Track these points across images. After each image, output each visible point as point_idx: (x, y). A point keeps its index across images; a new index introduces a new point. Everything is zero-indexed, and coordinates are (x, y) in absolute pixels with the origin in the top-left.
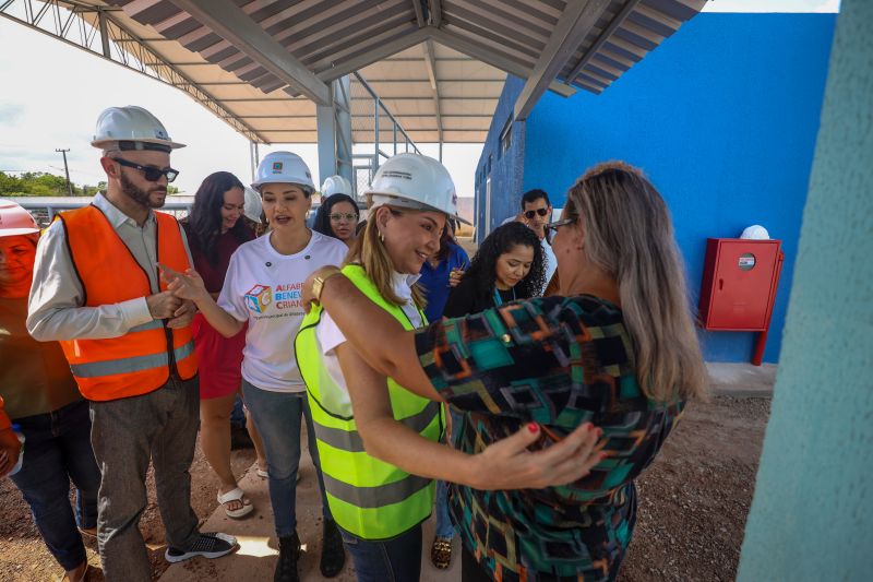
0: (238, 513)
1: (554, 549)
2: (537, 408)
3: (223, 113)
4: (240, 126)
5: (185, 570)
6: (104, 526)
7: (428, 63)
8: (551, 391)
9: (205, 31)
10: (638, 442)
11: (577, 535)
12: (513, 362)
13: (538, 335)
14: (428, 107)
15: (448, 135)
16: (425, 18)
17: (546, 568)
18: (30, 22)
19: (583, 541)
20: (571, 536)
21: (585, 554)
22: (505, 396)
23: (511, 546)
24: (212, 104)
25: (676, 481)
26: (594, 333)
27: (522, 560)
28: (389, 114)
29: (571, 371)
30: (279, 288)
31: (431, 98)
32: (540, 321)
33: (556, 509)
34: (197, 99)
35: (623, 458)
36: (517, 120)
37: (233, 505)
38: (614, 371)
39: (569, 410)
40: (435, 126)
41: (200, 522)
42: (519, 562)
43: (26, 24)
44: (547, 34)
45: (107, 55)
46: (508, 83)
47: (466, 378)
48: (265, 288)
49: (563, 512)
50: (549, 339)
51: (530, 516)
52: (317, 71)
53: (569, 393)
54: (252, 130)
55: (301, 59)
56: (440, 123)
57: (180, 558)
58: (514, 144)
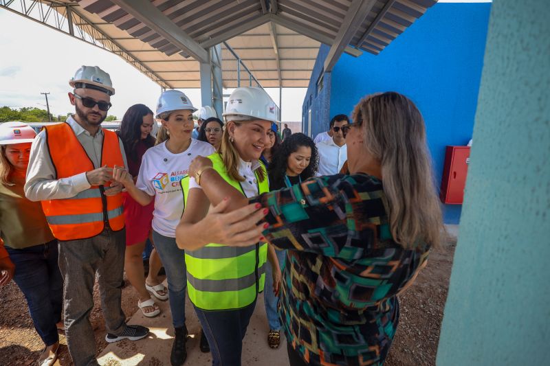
0: (151, 314)
1: (342, 339)
2: (326, 247)
3: (144, 69)
4: (155, 77)
5: (117, 347)
6: (67, 318)
7: (272, 37)
8: (335, 236)
9: (129, 17)
10: (394, 269)
11: (357, 329)
12: (308, 218)
13: (323, 200)
14: (272, 65)
15: (285, 83)
16: (268, 8)
17: (337, 351)
18: (24, 13)
19: (361, 333)
20: (352, 330)
21: (363, 342)
22: (305, 239)
23: (313, 337)
24: (137, 64)
25: (423, 297)
26: (363, 196)
27: (321, 346)
28: (247, 70)
29: (346, 222)
30: (173, 174)
31: (275, 59)
32: (326, 191)
33: (342, 312)
34: (128, 61)
35: (384, 279)
36: (326, 72)
37: (148, 309)
38: (376, 221)
39: (347, 248)
40: (277, 77)
41: (127, 319)
42: (319, 347)
43: (22, 14)
44: (343, 17)
45: (71, 33)
46: (321, 49)
47: (280, 227)
48: (164, 174)
49: (346, 314)
50: (331, 202)
51: (325, 317)
52: (200, 42)
53: (346, 237)
54: (162, 80)
55: (190, 34)
56: (280, 75)
57: (114, 340)
58: (325, 87)
